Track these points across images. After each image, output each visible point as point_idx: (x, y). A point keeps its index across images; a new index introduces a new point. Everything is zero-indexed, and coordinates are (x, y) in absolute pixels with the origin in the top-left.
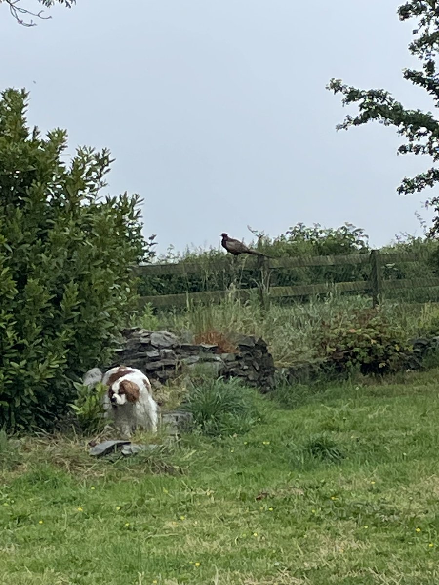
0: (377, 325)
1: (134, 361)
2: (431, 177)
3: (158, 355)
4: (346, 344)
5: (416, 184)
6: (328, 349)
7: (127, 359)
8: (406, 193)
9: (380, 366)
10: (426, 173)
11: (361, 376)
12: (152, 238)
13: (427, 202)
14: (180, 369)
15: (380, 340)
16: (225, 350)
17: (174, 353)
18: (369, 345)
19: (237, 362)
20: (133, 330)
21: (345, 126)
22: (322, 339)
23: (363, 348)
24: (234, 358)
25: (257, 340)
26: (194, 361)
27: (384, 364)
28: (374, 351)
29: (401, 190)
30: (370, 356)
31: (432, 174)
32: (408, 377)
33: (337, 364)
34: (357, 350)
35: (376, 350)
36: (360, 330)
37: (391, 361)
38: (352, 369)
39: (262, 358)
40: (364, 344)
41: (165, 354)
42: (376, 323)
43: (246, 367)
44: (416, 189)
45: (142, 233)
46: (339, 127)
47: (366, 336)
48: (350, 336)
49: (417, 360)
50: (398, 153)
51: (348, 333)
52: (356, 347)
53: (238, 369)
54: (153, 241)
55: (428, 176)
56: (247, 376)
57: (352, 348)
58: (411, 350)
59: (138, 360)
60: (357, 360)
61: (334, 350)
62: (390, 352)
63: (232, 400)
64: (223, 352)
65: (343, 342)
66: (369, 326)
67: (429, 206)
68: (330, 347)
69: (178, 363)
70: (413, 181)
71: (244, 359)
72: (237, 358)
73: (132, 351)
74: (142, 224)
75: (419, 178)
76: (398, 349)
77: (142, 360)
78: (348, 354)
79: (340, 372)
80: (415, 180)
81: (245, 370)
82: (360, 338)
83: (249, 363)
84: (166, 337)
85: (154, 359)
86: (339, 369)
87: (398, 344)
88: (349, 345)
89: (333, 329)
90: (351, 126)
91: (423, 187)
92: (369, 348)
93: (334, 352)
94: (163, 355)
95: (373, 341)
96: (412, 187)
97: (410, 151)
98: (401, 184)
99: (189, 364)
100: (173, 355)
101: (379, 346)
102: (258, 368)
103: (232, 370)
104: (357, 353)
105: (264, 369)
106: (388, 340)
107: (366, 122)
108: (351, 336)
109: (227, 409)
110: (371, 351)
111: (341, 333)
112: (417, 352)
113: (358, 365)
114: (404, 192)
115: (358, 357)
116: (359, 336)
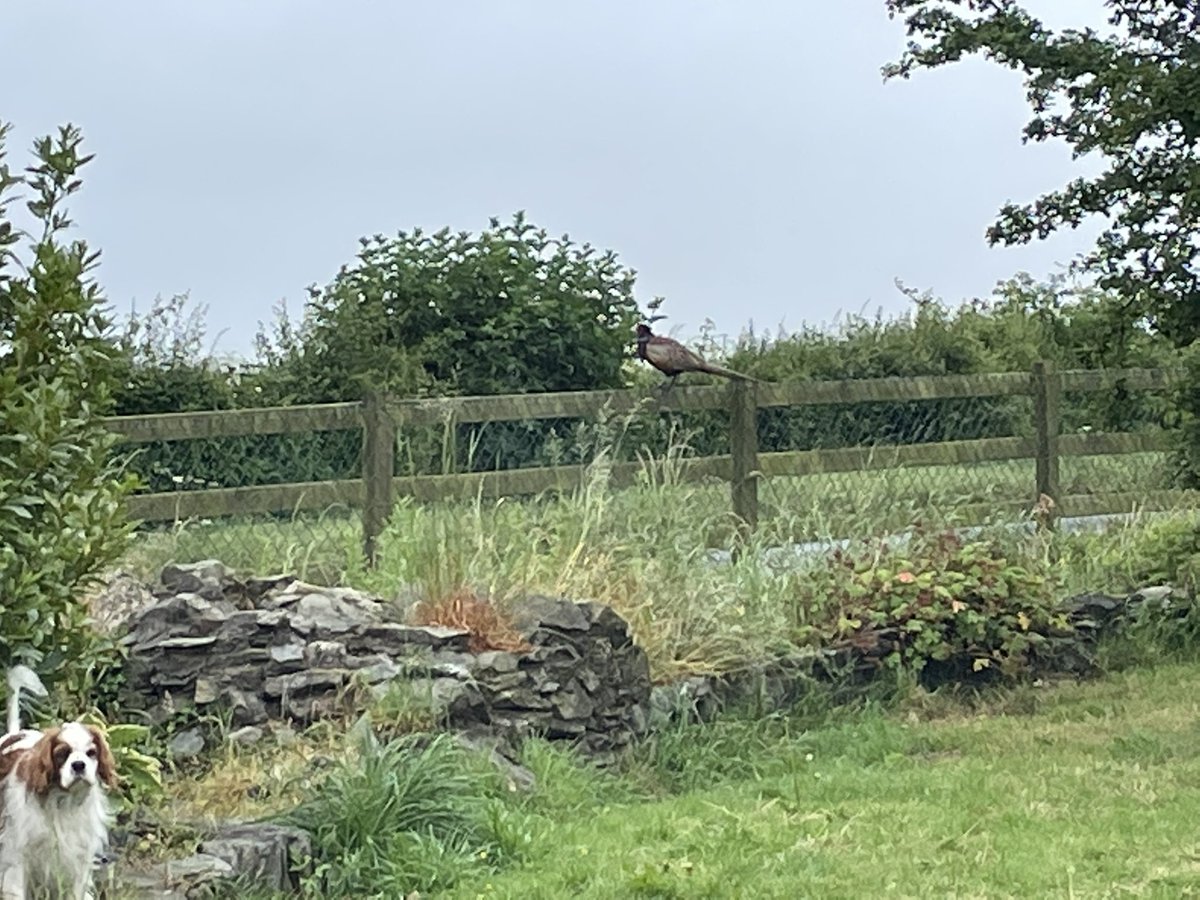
0: (974, 563)
1: (235, 671)
2: (1076, 202)
3: (299, 655)
4: (888, 610)
5: (1036, 220)
6: (843, 623)
7: (216, 665)
8: (1008, 243)
9: (978, 665)
10: (1063, 191)
11: (920, 692)
12: (654, 305)
13: (1074, 264)
14: (351, 694)
15: (975, 601)
16: (493, 644)
17: (343, 651)
18: (947, 614)
19: (522, 674)
20: (273, 585)
21: (904, 70)
22: (830, 596)
23: (930, 622)
24: (514, 663)
25: (597, 614)
26: (386, 675)
27: (986, 662)
28: (959, 630)
29: (996, 235)
30: (949, 640)
31: (1079, 195)
32: (1042, 697)
33: (861, 661)
34: (914, 625)
35: (966, 626)
36: (928, 576)
37: (1004, 653)
38: (901, 673)
39: (610, 660)
40: (932, 612)
41: (319, 653)
42: (972, 557)
43: (552, 686)
44: (1035, 233)
45: (635, 292)
46: (890, 72)
47: (942, 591)
48: (899, 590)
49: (1081, 649)
50: (1025, 139)
51: (895, 584)
52: (913, 617)
53: (524, 692)
54: (658, 312)
55: (1069, 198)
56: (555, 708)
57: (903, 621)
58: (1062, 623)
59: (247, 668)
60: (916, 652)
61: (857, 624)
62: (1004, 632)
63: (432, 795)
64: (488, 647)
65: (881, 605)
66: (955, 566)
67: (1078, 274)
68: (849, 617)
69: (346, 681)
70: (1025, 213)
71: (548, 666)
72: (524, 664)
73: (232, 646)
74: (633, 273)
75: (1045, 206)
76: (1024, 622)
77: (255, 669)
78: (894, 636)
79: (869, 680)
80: (1034, 209)
81: (547, 695)
82: (926, 597)
83: (563, 677)
84: (345, 607)
85: (289, 668)
86: (867, 675)
87: (1027, 610)
88: (897, 613)
89: (859, 572)
90: (918, 70)
91: (1051, 227)
92: (946, 621)
93: (857, 630)
94: (312, 656)
95: (957, 606)
96: (1027, 229)
97: (1055, 134)
98: (994, 219)
99: (373, 684)
100: (341, 656)
101: (972, 617)
102: (592, 686)
103: (507, 694)
104: (915, 634)
105: (616, 687)
106: (1000, 602)
107: (956, 59)
108: (904, 591)
109: (410, 821)
110: (951, 628)
111: (877, 584)
112: (1087, 629)
113: (919, 664)
114: (1003, 241)
115: (917, 645)
116: (924, 591)
